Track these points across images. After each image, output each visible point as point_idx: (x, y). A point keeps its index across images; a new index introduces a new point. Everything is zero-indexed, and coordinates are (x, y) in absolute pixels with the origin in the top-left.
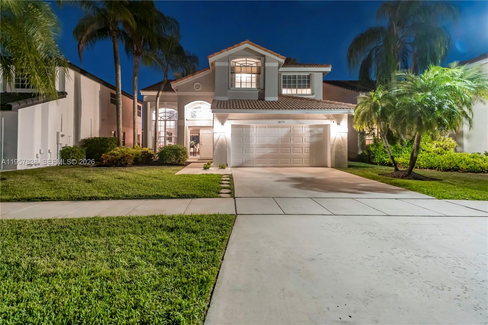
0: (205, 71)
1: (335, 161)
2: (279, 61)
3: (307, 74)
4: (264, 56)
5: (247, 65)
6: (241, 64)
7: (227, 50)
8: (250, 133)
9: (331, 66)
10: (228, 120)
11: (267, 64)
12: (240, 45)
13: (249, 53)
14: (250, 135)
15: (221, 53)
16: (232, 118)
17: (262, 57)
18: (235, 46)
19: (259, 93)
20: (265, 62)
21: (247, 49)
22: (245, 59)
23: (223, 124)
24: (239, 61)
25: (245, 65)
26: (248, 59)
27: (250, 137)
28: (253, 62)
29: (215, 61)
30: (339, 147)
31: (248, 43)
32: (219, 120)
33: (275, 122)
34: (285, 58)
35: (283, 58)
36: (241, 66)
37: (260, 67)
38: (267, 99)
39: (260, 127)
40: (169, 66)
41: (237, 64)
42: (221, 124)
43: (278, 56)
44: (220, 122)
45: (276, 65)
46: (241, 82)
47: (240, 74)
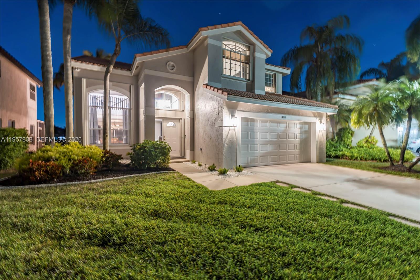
0: (181, 49)
1: (319, 157)
2: (266, 54)
3: (272, 73)
4: (253, 44)
5: (237, 51)
6: (230, 48)
7: (222, 27)
8: (255, 127)
9: (290, 69)
10: (238, 111)
11: (257, 55)
12: (234, 25)
13: (240, 37)
14: (255, 131)
15: (215, 28)
16: (242, 109)
17: (251, 46)
18: (230, 24)
19: (247, 85)
20: (254, 51)
21: (239, 33)
22: (234, 44)
23: (233, 116)
24: (228, 45)
25: (234, 50)
26: (237, 45)
27: (254, 132)
28: (241, 48)
29: (206, 38)
30: (321, 143)
31: (242, 25)
32: (229, 111)
33: (278, 116)
34: (272, 51)
35: (270, 51)
36: (231, 51)
37: (249, 56)
38: (257, 92)
39: (263, 121)
40: (123, 33)
41: (227, 48)
42: (230, 115)
43: (266, 48)
44: (229, 113)
45: (264, 57)
46: (230, 70)
47: (230, 60)
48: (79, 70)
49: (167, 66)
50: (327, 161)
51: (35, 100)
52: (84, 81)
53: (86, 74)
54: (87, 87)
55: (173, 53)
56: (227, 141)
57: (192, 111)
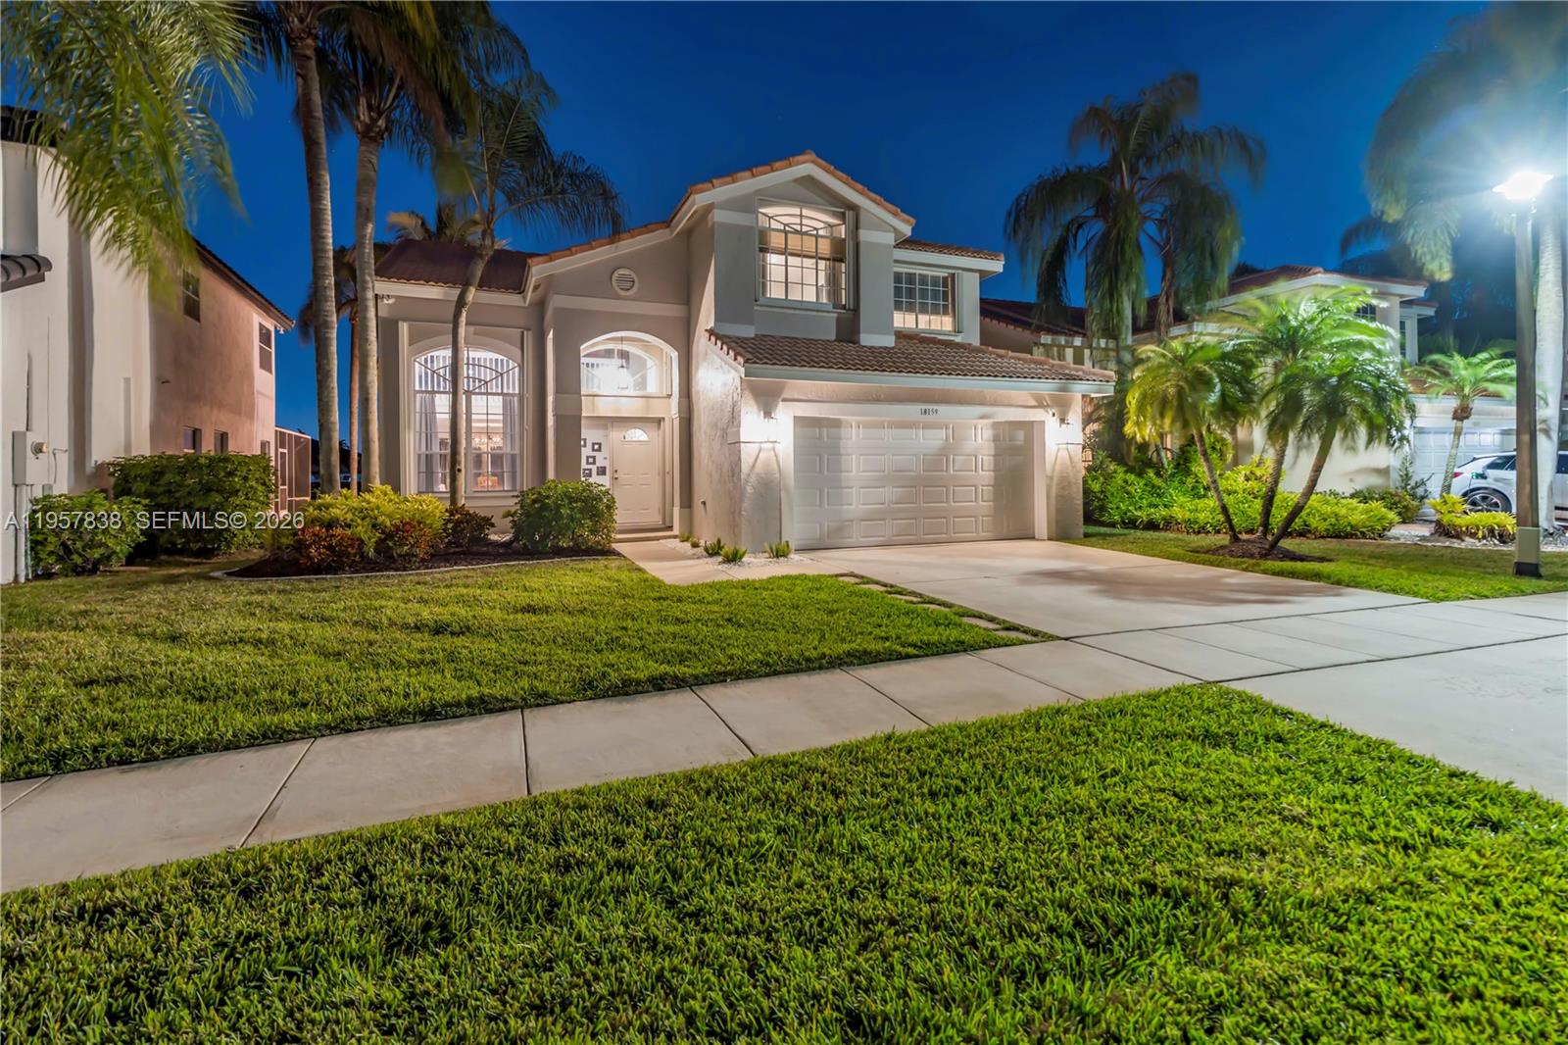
0: (652, 232)
1: (1057, 522)
2: (895, 230)
3: (942, 273)
4: (854, 208)
5: (805, 229)
6: (785, 225)
7: (753, 176)
8: (842, 443)
9: (1002, 257)
10: (784, 400)
11: (865, 235)
12: (790, 166)
13: (811, 193)
14: (842, 451)
15: (734, 182)
16: (796, 396)
17: (847, 211)
18: (777, 165)
19: (839, 321)
20: (857, 228)
21: (809, 181)
22: (797, 211)
23: (768, 414)
24: (780, 216)
25: (798, 228)
26: (805, 212)
27: (840, 455)
28: (818, 220)
29: (710, 208)
30: (1064, 483)
31: (813, 162)
32: (757, 402)
33: (913, 411)
34: (913, 221)
35: (907, 222)
36: (786, 233)
37: (844, 240)
38: (867, 339)
39: (867, 425)
40: (500, 197)
41: (774, 225)
42: (762, 413)
43: (895, 215)
44: (759, 407)
45: (889, 239)
46: (786, 282)
47: (783, 257)
48: (391, 301)
49: (614, 282)
50: (1087, 535)
51: (271, 372)
52: (404, 328)
53: (409, 309)
54: (410, 344)
55: (631, 245)
56: (753, 479)
57: (685, 400)
